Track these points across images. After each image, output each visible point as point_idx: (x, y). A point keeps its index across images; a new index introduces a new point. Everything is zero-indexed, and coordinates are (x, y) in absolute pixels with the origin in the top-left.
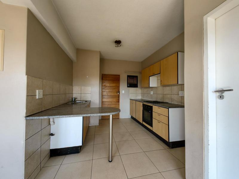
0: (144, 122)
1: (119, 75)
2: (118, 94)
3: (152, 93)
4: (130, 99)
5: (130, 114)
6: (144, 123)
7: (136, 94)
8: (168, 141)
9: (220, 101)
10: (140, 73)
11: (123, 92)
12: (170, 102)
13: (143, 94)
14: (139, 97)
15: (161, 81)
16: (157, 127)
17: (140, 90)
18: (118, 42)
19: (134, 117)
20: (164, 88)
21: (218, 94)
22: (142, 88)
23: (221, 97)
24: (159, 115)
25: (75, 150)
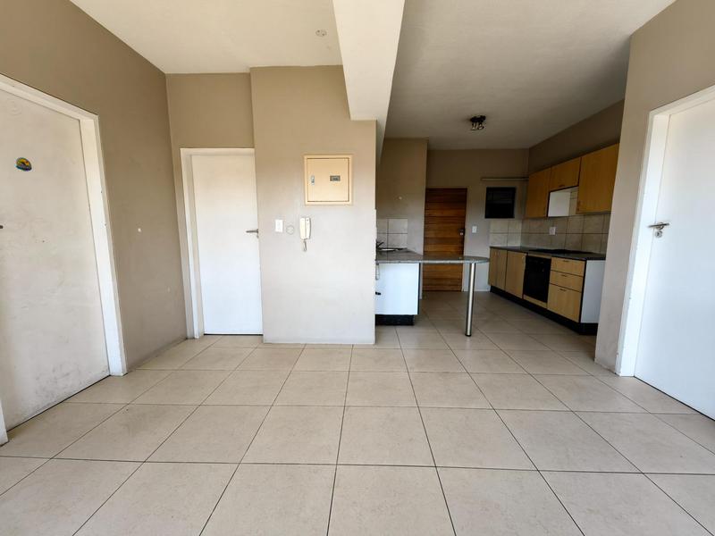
0: (527, 295)
1: (466, 189)
2: (462, 234)
3: (553, 231)
4: (491, 247)
5: (489, 283)
6: (527, 298)
7: (508, 234)
8: (577, 321)
9: (657, 240)
10: (525, 179)
11: (474, 229)
12: (597, 252)
13: (526, 235)
14: (517, 243)
15: (579, 203)
16: (557, 301)
17: (520, 225)
18: (478, 120)
19: (501, 287)
20: (587, 219)
21: (656, 230)
22: (524, 219)
23: (658, 234)
24: (564, 275)
25: (406, 321)
